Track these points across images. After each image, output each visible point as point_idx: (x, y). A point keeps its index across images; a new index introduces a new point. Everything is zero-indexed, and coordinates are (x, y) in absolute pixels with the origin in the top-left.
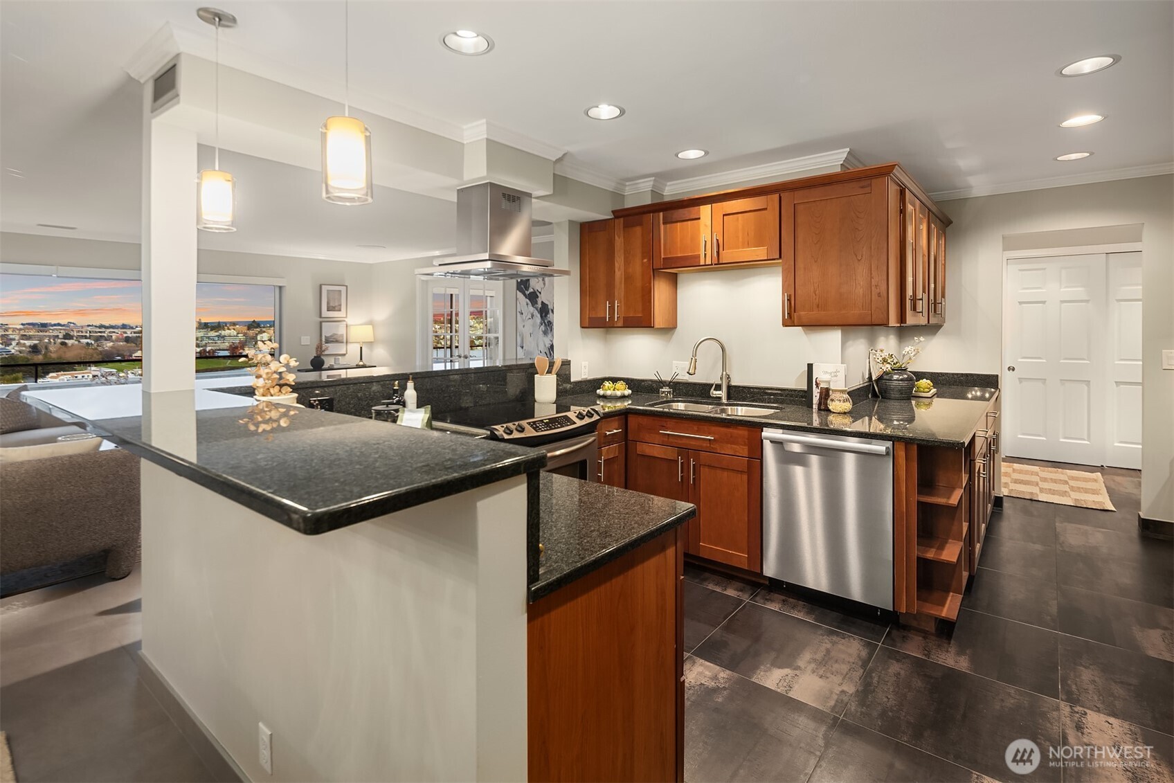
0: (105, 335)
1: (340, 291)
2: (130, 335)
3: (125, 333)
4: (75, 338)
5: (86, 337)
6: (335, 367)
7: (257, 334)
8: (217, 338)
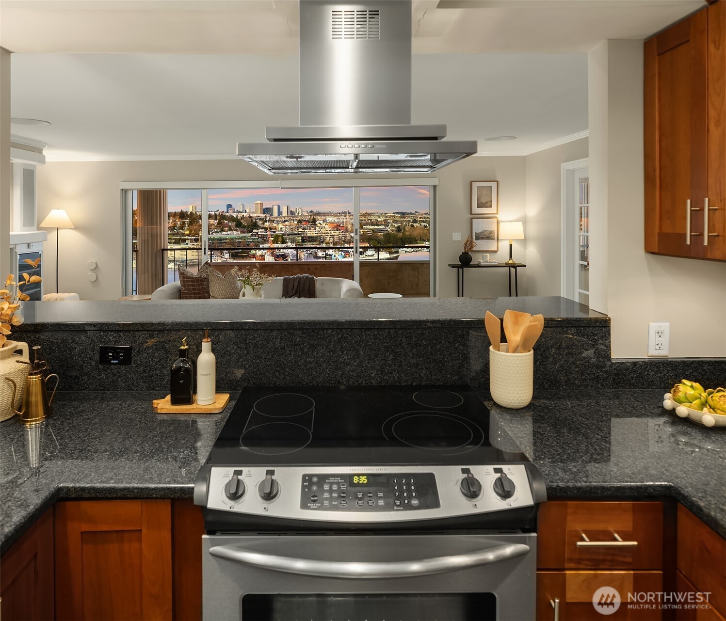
1: (491, 187)
6: (482, 264)
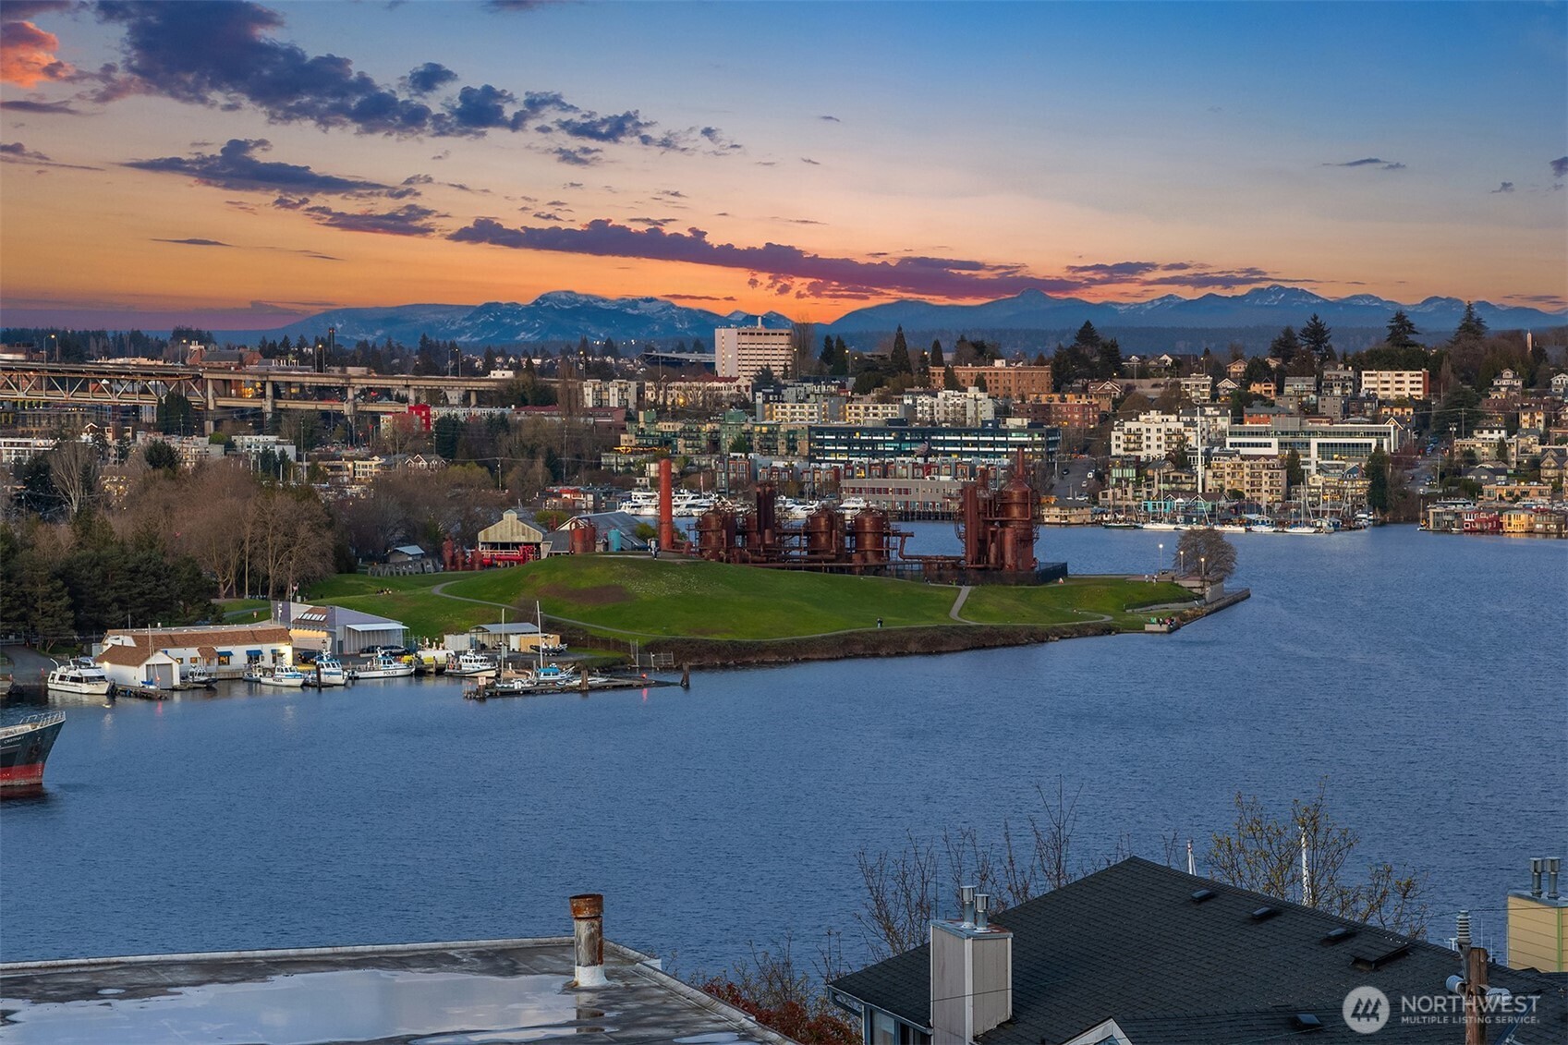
0: (346, 408)
2: (460, 412)
3: (437, 397)
4: (209, 426)
5: (255, 421)
7: (1106, 420)
8: (888, 442)
